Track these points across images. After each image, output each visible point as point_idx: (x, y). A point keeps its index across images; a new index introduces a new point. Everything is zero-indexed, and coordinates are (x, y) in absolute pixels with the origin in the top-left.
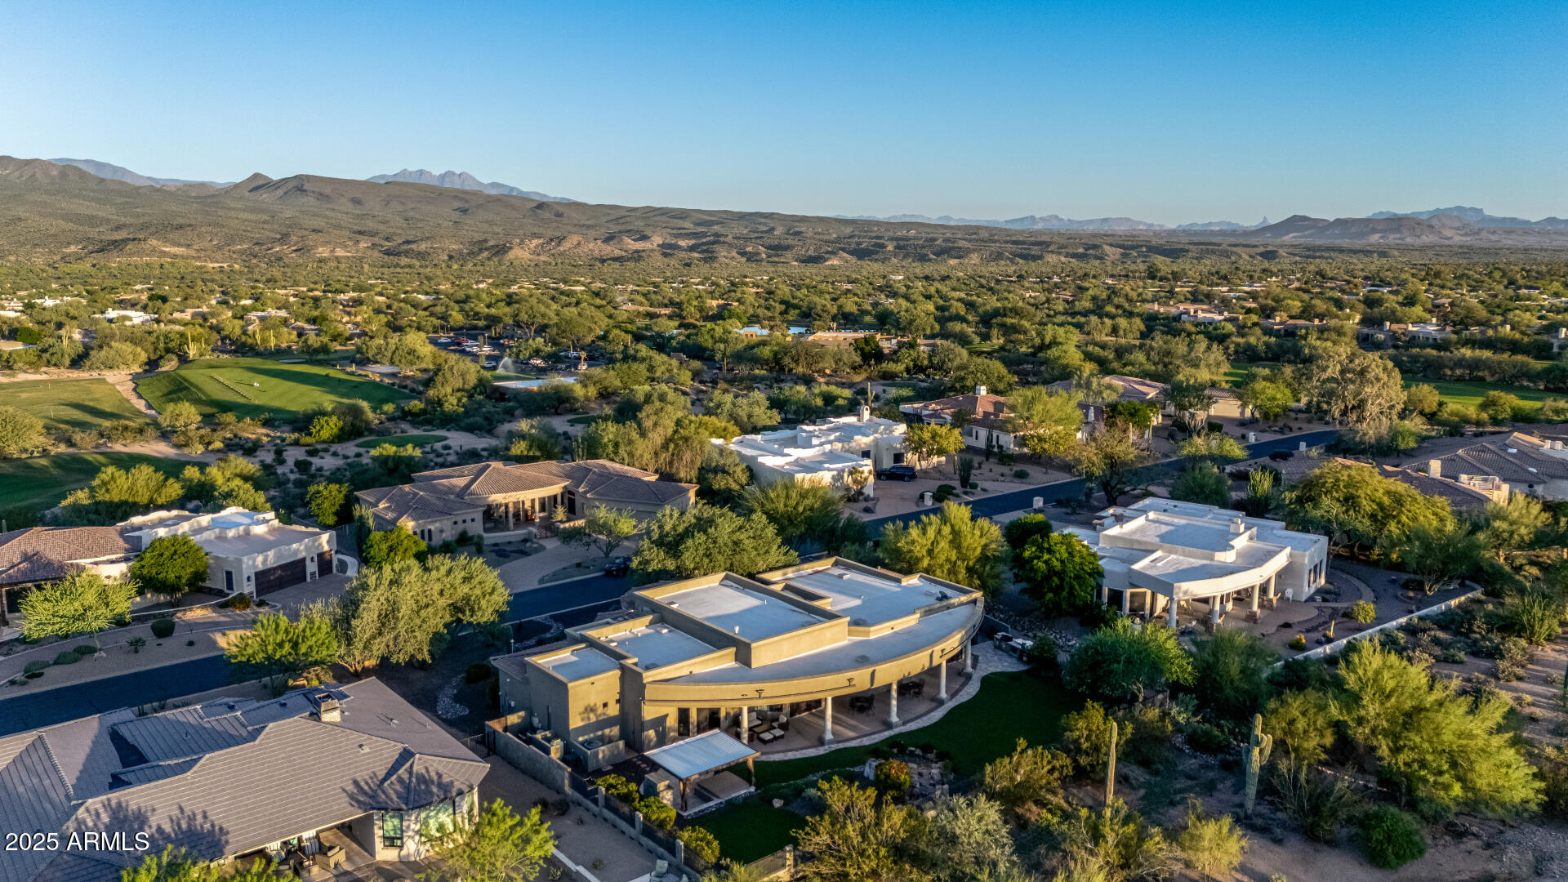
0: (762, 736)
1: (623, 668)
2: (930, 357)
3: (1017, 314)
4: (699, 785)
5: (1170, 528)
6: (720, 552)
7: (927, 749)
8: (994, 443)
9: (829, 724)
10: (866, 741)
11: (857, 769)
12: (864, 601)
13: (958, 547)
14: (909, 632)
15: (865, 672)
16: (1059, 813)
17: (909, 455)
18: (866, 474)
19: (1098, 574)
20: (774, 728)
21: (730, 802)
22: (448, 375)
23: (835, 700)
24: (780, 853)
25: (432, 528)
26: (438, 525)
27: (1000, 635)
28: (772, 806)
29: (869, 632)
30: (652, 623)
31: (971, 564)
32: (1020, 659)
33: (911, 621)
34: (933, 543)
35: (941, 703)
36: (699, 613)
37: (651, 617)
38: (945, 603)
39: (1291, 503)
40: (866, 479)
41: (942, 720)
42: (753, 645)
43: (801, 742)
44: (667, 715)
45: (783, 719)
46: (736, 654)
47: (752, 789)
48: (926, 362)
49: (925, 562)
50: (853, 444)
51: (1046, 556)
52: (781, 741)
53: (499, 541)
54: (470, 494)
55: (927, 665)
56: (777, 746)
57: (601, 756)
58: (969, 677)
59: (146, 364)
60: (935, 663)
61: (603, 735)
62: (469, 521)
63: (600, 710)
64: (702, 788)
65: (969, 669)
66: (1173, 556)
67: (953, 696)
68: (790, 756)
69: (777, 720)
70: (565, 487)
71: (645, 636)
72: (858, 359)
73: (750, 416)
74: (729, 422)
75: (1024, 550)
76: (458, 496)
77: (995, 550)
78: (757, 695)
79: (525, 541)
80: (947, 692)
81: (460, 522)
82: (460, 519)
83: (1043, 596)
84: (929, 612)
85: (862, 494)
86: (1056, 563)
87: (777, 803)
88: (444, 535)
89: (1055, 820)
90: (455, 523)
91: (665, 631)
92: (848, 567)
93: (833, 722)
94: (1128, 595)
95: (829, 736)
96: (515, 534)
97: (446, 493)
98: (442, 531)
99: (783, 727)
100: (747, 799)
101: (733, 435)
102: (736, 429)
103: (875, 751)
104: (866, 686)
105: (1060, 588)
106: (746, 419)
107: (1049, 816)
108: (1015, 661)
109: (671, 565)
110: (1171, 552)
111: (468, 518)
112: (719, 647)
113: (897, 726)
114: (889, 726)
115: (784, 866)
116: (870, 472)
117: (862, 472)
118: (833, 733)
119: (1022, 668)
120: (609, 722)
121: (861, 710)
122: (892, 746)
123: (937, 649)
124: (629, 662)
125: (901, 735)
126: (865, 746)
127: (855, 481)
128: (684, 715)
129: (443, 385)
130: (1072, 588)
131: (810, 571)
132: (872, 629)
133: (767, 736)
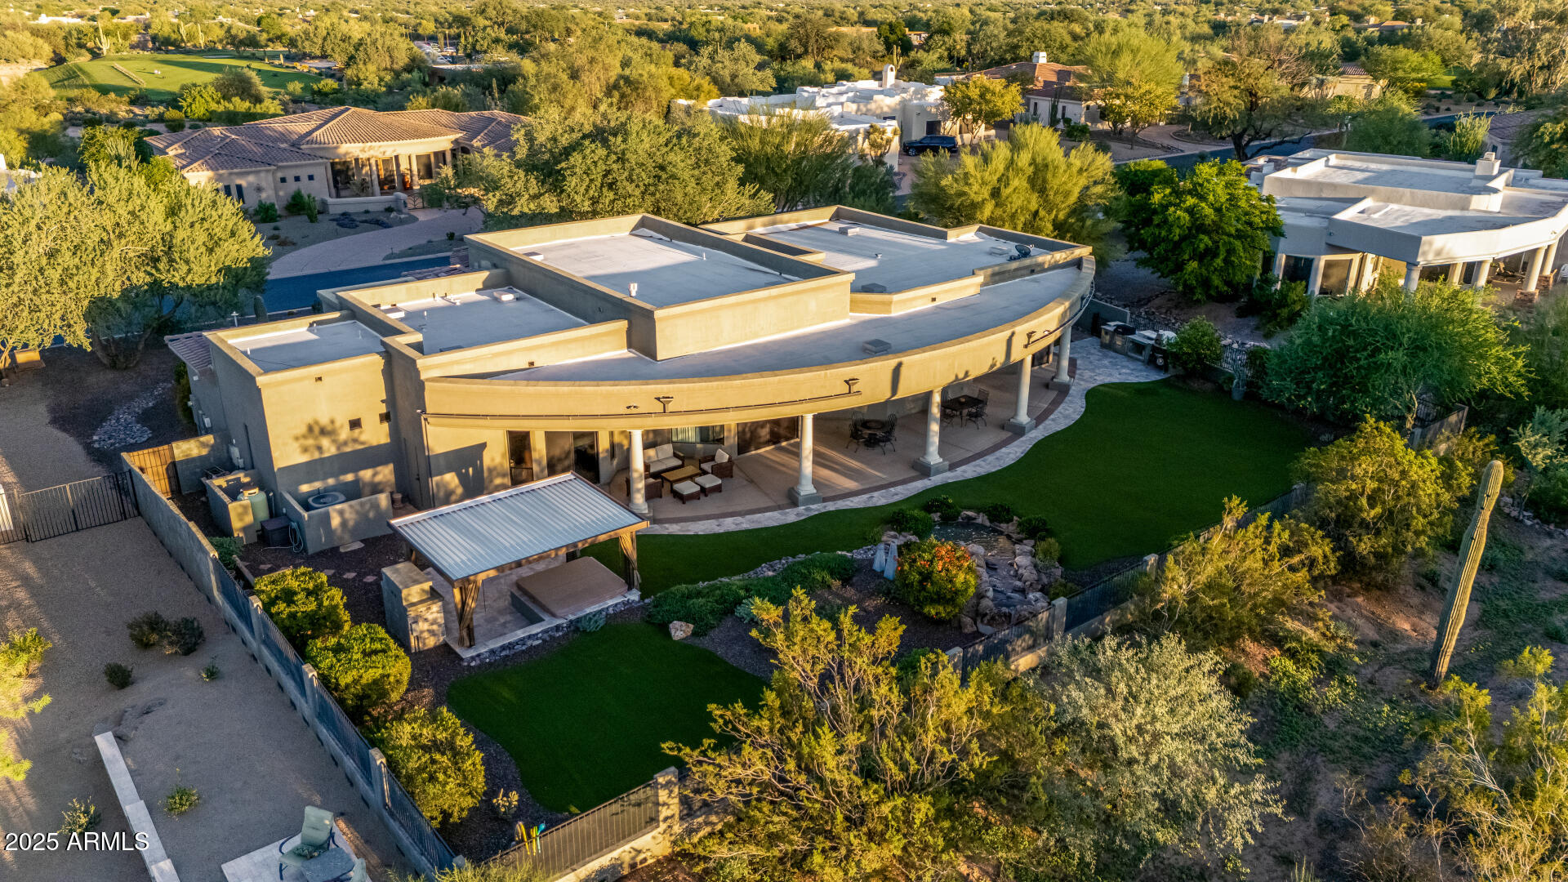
0: (678, 487)
1: (389, 354)
2: (969, 45)
3: (1066, 17)
4: (519, 587)
5: (1367, 174)
6: (630, 179)
7: (999, 514)
8: (1059, 116)
9: (807, 466)
10: (879, 499)
11: (859, 554)
12: (881, 262)
13: (1042, 191)
14: (963, 306)
15: (882, 367)
16: (1315, 658)
17: (949, 124)
18: (889, 134)
19: (1275, 230)
20: (704, 473)
21: (575, 626)
22: (371, 50)
23: (818, 419)
24: (639, 794)
25: (243, 182)
26: (251, 178)
27: (1112, 326)
28: (668, 635)
29: (890, 303)
30: (488, 286)
31: (1061, 216)
32: (1151, 362)
33: (967, 288)
34: (999, 180)
35: (1019, 431)
36: (578, 271)
37: (485, 274)
38: (1027, 262)
39: (1552, 142)
40: (889, 141)
41: (1019, 462)
42: (659, 314)
43: (752, 499)
44: (483, 446)
45: (723, 456)
46: (629, 332)
47: (634, 596)
48: (963, 52)
49: (988, 210)
50: (872, 106)
51: (1190, 201)
52: (716, 495)
53: (351, 210)
54: (308, 142)
55: (1000, 359)
56: (707, 505)
57: (336, 521)
58: (1064, 390)
59: (52, 60)
60: (1015, 357)
61: (357, 481)
62: (304, 179)
63: (344, 433)
64: (525, 592)
65: (1064, 377)
66: (1394, 206)
67: (1039, 420)
68: (730, 524)
69: (712, 458)
70: (456, 141)
71: (468, 306)
72: (881, 48)
73: (734, 76)
74: (703, 78)
75: (1150, 194)
76: (293, 145)
77: (1100, 197)
78: (659, 407)
79: (389, 210)
80: (1029, 414)
81: (290, 180)
82: (290, 174)
83: (1180, 267)
84: (998, 276)
85: (883, 164)
86: (1208, 211)
87: (680, 631)
88: (264, 195)
89: (1306, 676)
90: (283, 180)
91: (507, 297)
92: (857, 221)
93: (815, 462)
94: (1322, 264)
95: (807, 488)
96: (376, 201)
97: (276, 140)
98: (259, 189)
99: (723, 471)
100: (614, 622)
101: (709, 96)
102: (715, 90)
103: (895, 518)
104: (883, 393)
105: (1211, 253)
106: (728, 80)
107: (1290, 665)
108: (1140, 366)
109: (550, 204)
110: (1388, 200)
111: (304, 174)
112: (592, 319)
113: (939, 471)
114: (925, 471)
115: (653, 821)
116: (895, 133)
117: (884, 132)
118: (816, 482)
119: (1155, 376)
120: (371, 457)
121: (872, 442)
122: (928, 508)
123: (1022, 329)
124: (400, 342)
125: (945, 487)
126: (876, 508)
127: (873, 145)
128: (519, 445)
129: (365, 63)
130: (1231, 251)
131: (793, 225)
132: (896, 297)
133: (688, 488)
